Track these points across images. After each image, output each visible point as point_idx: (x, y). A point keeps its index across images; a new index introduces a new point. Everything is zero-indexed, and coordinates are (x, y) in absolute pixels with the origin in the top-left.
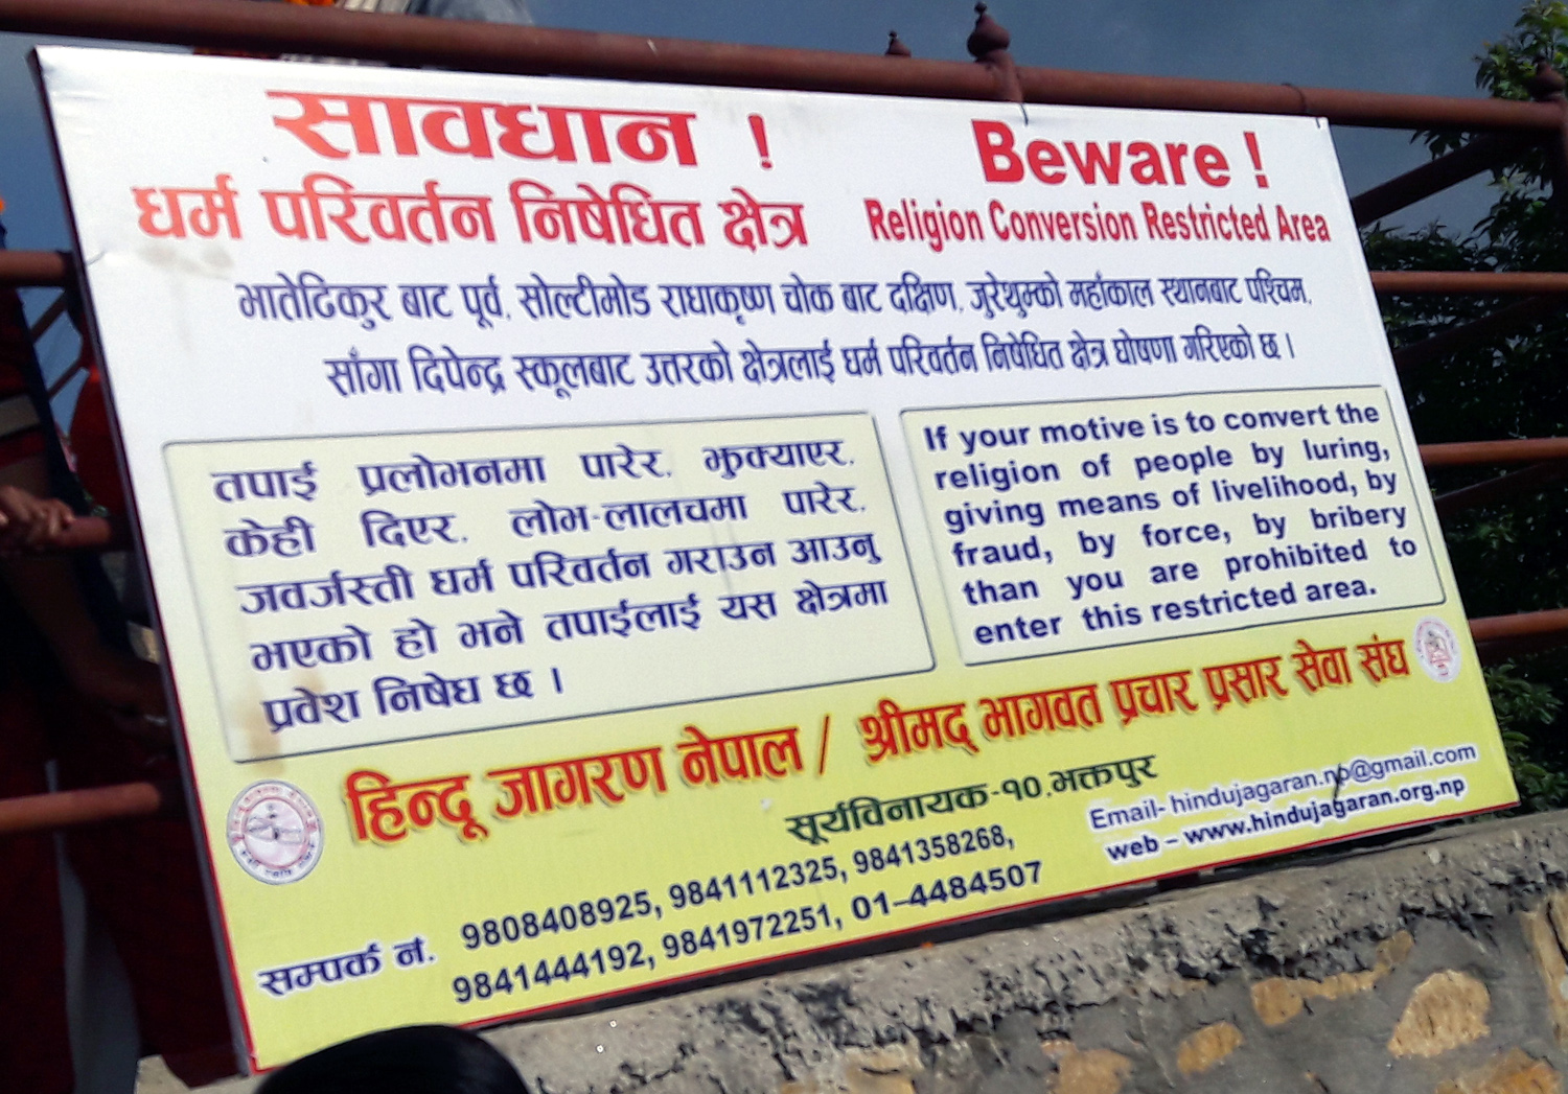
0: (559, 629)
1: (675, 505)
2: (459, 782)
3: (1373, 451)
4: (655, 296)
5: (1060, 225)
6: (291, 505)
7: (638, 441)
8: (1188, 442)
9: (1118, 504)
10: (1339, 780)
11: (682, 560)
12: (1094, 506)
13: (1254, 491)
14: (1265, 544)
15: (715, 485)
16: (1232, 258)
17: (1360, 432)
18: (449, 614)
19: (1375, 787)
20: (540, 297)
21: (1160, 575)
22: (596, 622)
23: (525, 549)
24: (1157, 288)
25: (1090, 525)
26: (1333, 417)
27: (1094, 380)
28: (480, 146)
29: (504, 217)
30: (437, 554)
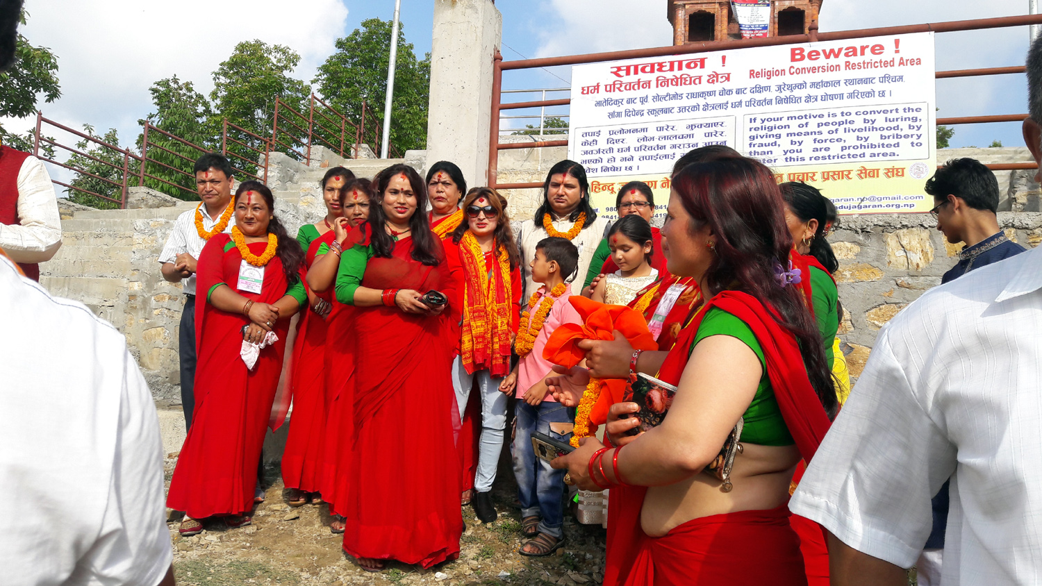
0: (642, 159)
1: (676, 136)
2: (613, 184)
3: (915, 119)
4: (684, 96)
5: (813, 70)
6: (595, 138)
7: (671, 124)
8: (839, 118)
9: (808, 134)
10: (862, 200)
11: (674, 146)
12: (799, 134)
13: (860, 130)
14: (858, 143)
15: (689, 132)
16: (881, 72)
17: (911, 115)
18: (618, 156)
19: (877, 203)
20: (657, 98)
21: (816, 150)
22: (651, 157)
23: (638, 145)
24: (842, 82)
25: (796, 139)
26: (901, 111)
27: (811, 105)
28: (652, 71)
29: (653, 84)
30: (620, 145)
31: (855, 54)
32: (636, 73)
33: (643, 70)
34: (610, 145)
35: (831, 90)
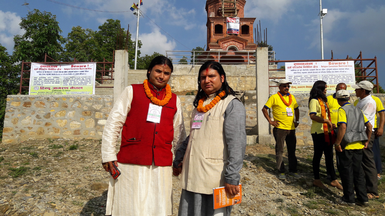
4: (309, 70)
5: (333, 66)
6: (291, 77)
8: (338, 76)
9: (333, 78)
11: (308, 80)
12: (331, 78)
13: (342, 78)
15: (310, 77)
16: (345, 68)
17: (351, 76)
18: (296, 81)
20: (303, 70)
21: (334, 82)
23: (301, 79)
24: (338, 69)
25: (331, 79)
26: (349, 75)
27: (333, 73)
28: (302, 65)
29: (303, 67)
30: (297, 79)
31: (340, 64)
32: (299, 65)
33: (300, 64)
34: (295, 79)
35: (336, 70)
